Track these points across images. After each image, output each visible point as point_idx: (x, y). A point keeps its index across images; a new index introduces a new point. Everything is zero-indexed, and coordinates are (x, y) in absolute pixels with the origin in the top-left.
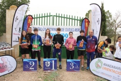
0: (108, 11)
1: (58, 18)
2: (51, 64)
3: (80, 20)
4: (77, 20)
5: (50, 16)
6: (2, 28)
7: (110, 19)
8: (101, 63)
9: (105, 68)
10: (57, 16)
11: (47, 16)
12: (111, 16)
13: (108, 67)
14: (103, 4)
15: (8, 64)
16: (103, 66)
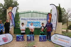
0: (63, 8)
1: (34, 13)
2: (31, 38)
3: (47, 14)
4: (45, 14)
5: (30, 12)
6: (4, 19)
7: (64, 12)
8: (57, 37)
9: (59, 40)
10: (34, 12)
11: (29, 12)
12: (65, 11)
13: (61, 39)
14: (59, 5)
15: (8, 38)
16: (58, 38)
